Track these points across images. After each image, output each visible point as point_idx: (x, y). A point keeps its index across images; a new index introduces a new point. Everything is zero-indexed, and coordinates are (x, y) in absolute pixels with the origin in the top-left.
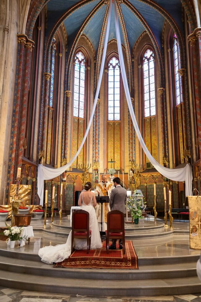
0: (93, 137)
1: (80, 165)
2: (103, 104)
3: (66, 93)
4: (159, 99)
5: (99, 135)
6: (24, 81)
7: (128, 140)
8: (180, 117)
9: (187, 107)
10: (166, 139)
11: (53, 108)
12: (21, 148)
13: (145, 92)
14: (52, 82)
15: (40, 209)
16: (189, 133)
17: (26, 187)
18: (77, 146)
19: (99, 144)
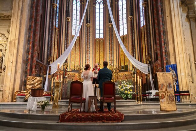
0: (86, 49)
1: (77, 66)
2: (92, 27)
3: (68, 19)
4: (129, 24)
5: (89, 47)
6: (37, 6)
7: (109, 51)
8: (143, 35)
9: (148, 27)
10: (134, 50)
11: (58, 28)
12: (35, 52)
13: (120, 19)
14: (58, 11)
15: (49, 94)
16: (149, 45)
17: (38, 78)
18: (74, 55)
19: (89, 54)
